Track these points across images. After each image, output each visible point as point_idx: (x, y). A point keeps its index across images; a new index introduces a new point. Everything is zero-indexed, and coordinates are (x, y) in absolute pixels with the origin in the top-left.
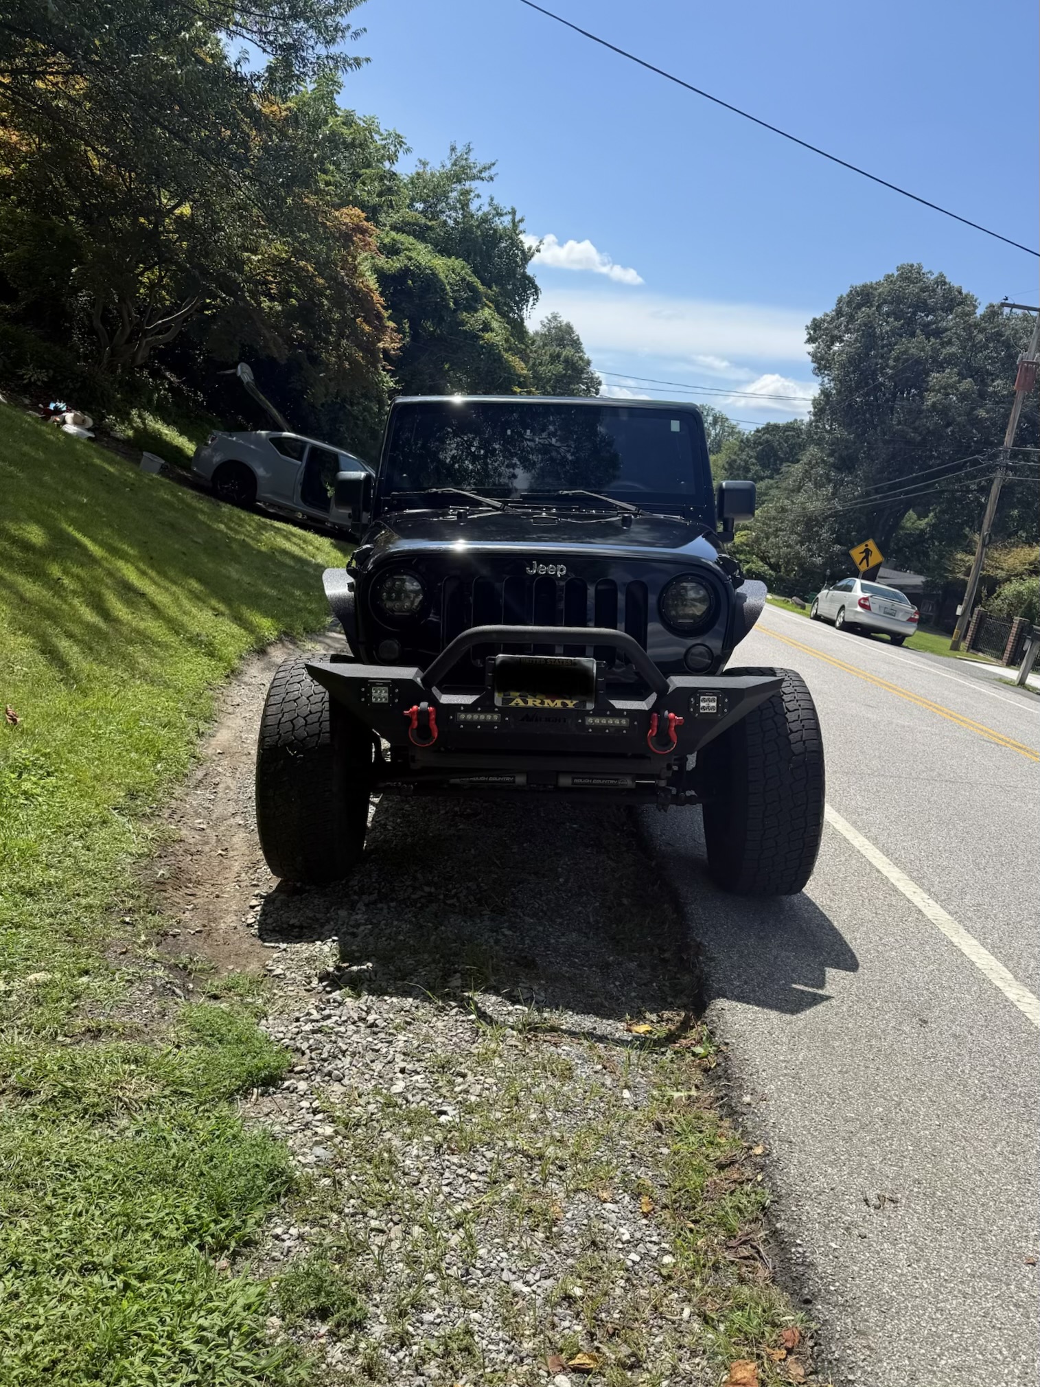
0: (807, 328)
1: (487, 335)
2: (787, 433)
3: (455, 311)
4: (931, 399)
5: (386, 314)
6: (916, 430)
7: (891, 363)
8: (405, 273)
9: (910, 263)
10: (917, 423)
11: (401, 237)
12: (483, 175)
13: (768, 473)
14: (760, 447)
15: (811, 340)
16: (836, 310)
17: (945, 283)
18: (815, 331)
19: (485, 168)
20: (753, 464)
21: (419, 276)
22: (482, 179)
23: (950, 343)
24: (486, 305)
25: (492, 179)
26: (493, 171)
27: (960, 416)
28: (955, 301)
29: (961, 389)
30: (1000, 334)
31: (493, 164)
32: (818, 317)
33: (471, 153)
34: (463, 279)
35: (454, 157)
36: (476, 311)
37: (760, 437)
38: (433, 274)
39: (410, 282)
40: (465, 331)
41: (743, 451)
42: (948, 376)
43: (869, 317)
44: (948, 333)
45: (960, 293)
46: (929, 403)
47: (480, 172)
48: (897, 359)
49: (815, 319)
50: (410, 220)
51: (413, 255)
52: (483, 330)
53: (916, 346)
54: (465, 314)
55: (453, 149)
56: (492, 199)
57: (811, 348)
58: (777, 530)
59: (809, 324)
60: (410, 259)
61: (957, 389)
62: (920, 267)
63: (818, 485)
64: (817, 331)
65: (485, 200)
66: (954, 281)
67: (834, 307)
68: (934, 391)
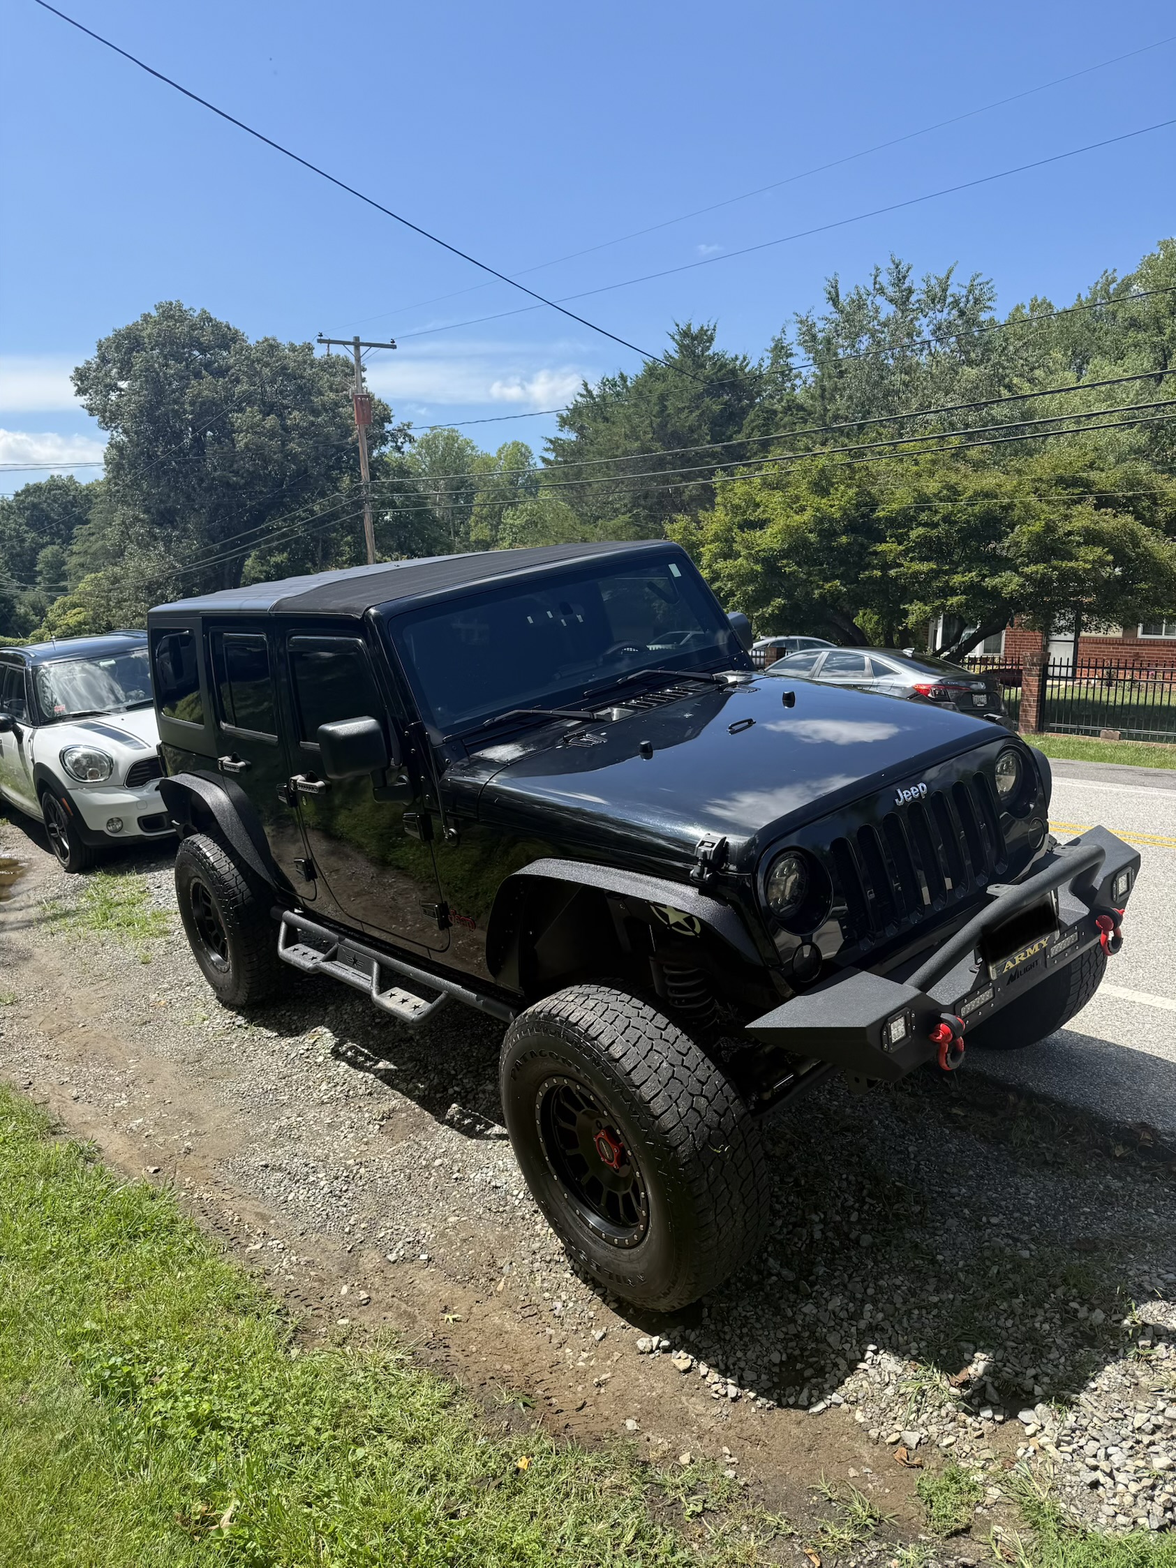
0: (72, 378)
2: (53, 492)
4: (242, 440)
6: (236, 473)
7: (187, 407)
9: (168, 301)
10: (235, 466)
13: (47, 539)
14: (28, 513)
15: (81, 391)
16: (99, 357)
17: (211, 320)
18: (82, 382)
20: (26, 532)
23: (238, 381)
27: (275, 453)
28: (227, 338)
29: (267, 426)
30: (284, 368)
32: (80, 367)
37: (23, 502)
41: (8, 519)
42: (251, 414)
43: (148, 362)
44: (233, 371)
45: (229, 329)
46: (242, 444)
48: (192, 404)
49: (77, 369)
53: (206, 387)
57: (83, 400)
58: (119, 602)
59: (73, 374)
61: (263, 427)
62: (180, 306)
63: (144, 546)
64: (84, 380)
66: (220, 317)
67: (96, 354)
68: (242, 431)
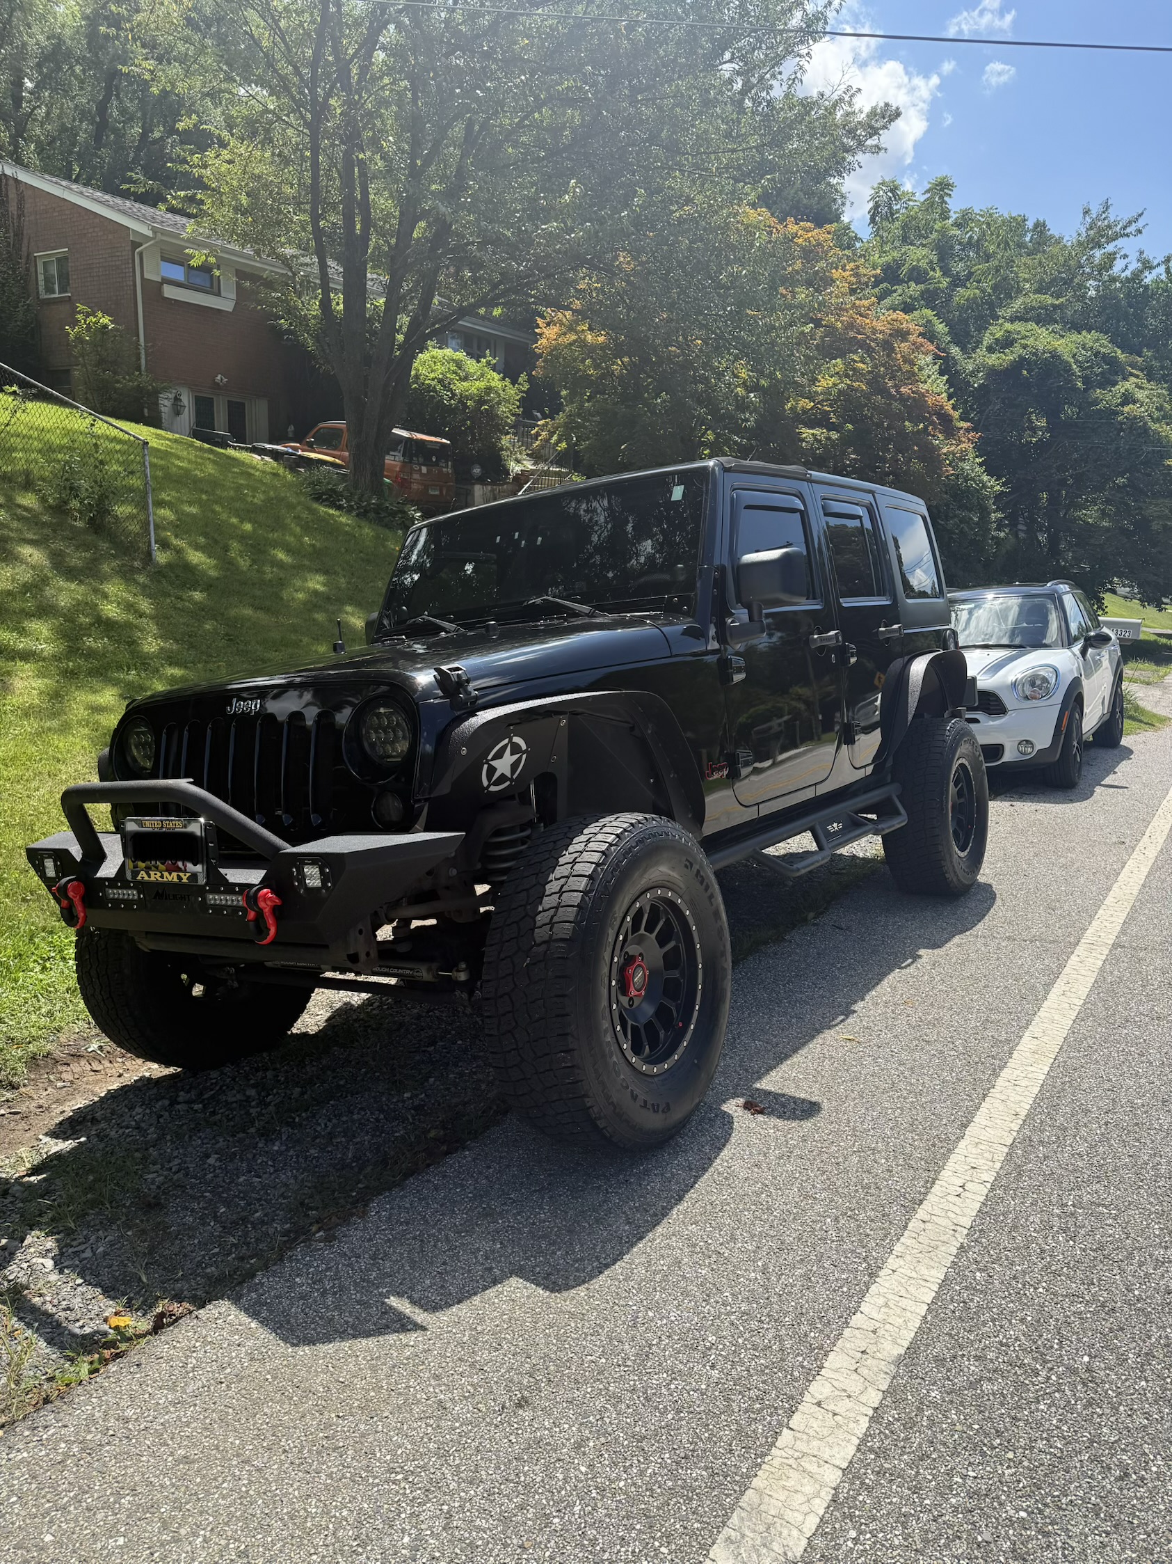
1: (1126, 409)
3: (1086, 390)
5: (956, 415)
8: (1021, 362)
11: (1018, 326)
12: (1128, 230)
19: (1130, 223)
21: (1036, 362)
22: (1127, 235)
24: (1132, 374)
25: (1140, 232)
26: (1140, 224)
31: (1140, 215)
33: (1109, 211)
34: (1097, 354)
35: (1088, 220)
36: (1115, 384)
38: (1053, 357)
39: (1025, 372)
40: (1100, 409)
47: (1125, 228)
50: (1034, 304)
51: (1030, 342)
52: (1123, 404)
54: (1098, 391)
55: (1087, 212)
56: (1142, 253)
60: (1025, 347)
65: (1133, 256)
